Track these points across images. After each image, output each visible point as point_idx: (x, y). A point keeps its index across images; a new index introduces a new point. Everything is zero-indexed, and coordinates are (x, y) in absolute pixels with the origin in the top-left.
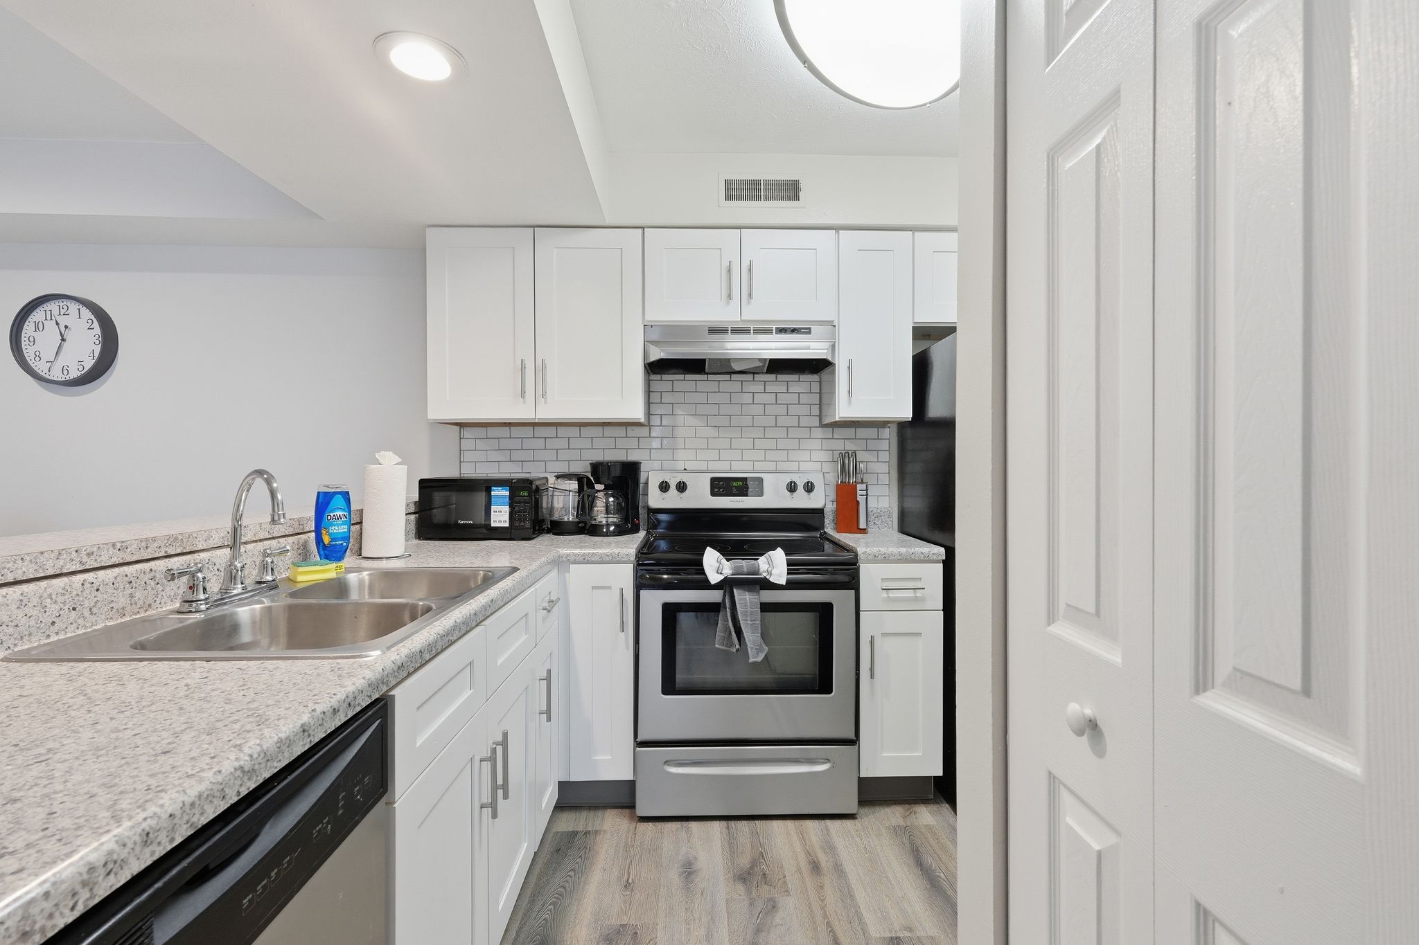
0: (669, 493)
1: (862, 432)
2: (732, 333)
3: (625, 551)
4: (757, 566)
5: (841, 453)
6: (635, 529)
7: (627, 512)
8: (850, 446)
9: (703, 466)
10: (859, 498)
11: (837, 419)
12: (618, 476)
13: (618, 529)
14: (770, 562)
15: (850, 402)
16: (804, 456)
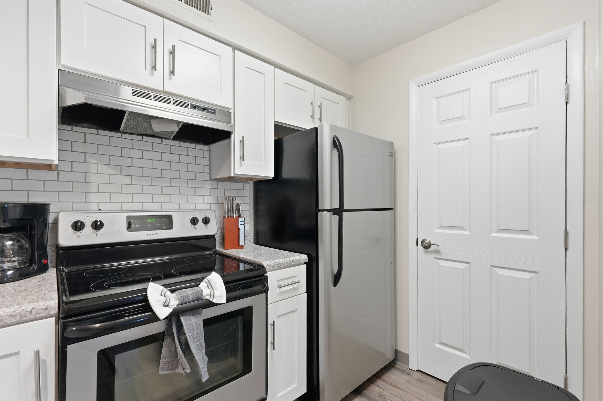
0: (84, 231)
1: (235, 185)
2: (155, 100)
3: (42, 304)
4: (200, 291)
5: (225, 198)
6: (43, 269)
7: (33, 252)
8: (228, 194)
9: (118, 207)
10: (240, 227)
11: (232, 175)
12: (19, 219)
13: (19, 272)
14: (210, 285)
15: (241, 165)
16: (199, 199)
